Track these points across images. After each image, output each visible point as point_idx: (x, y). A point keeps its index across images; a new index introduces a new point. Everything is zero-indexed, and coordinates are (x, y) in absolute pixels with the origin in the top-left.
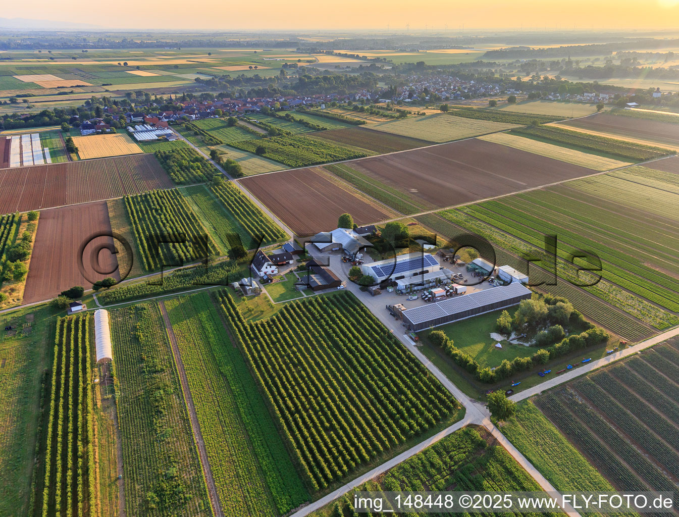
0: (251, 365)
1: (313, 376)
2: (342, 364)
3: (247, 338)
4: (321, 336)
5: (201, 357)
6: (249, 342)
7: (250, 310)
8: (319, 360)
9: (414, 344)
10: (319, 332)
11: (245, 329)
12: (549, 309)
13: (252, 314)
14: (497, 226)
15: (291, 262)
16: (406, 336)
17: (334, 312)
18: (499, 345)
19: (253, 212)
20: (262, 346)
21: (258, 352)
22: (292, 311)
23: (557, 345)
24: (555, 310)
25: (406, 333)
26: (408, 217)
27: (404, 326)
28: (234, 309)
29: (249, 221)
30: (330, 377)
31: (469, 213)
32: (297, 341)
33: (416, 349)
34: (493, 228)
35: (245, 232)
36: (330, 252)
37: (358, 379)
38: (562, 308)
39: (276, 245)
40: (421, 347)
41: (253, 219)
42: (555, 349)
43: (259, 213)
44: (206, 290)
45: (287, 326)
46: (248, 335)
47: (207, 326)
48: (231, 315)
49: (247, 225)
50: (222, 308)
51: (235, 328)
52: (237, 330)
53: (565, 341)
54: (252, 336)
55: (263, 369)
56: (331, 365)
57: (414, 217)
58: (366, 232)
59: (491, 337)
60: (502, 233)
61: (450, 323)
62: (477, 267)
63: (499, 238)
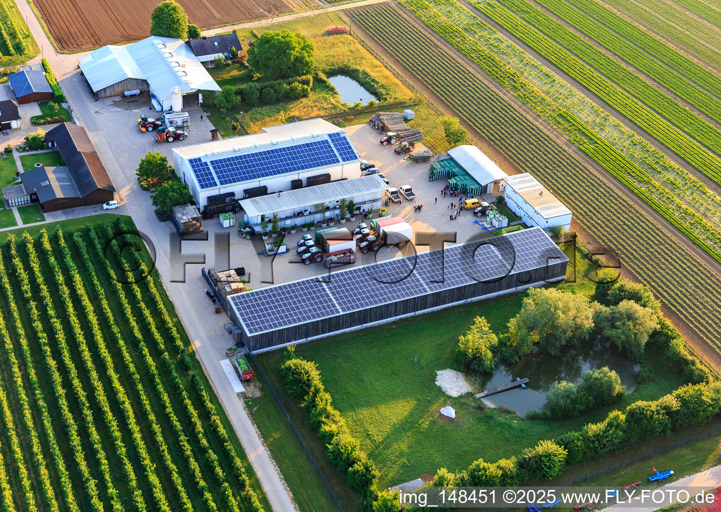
9: (239, 388)
12: (597, 317)
15: (15, 124)
16: (226, 365)
17: (69, 281)
18: (450, 412)
23: (594, 428)
24: (612, 321)
25: (228, 356)
27: (230, 332)
31: (481, 6)
33: (240, 404)
36: (118, 99)
38: (630, 317)
40: (254, 400)
42: (586, 439)
53: (617, 417)
57: (343, 11)
58: (214, 51)
59: (436, 383)
60: (546, 69)
61: (345, 333)
62: (456, 170)
63: (535, 84)
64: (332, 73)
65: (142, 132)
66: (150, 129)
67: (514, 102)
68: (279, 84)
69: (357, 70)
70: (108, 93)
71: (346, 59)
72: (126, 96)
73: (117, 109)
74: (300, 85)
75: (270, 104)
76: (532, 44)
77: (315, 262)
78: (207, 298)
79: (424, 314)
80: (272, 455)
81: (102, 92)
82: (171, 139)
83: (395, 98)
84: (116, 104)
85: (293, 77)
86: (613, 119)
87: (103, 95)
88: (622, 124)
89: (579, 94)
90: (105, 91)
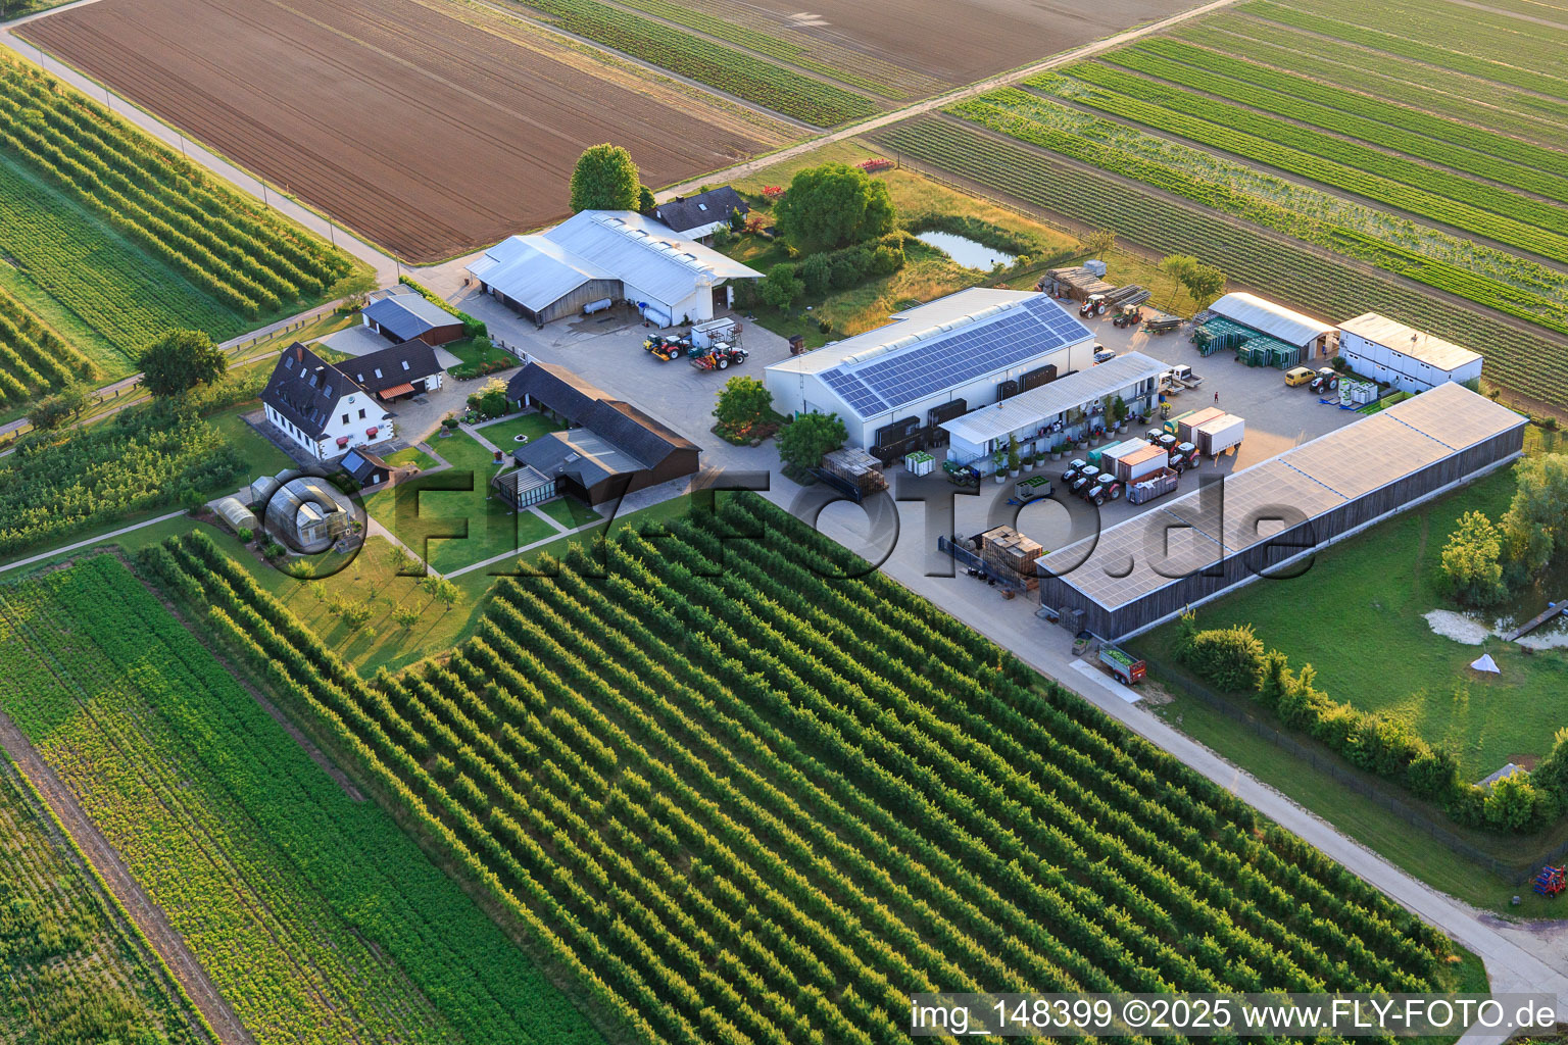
0: (476, 877)
1: (773, 895)
2: (878, 825)
3: (399, 750)
4: (723, 705)
5: (220, 861)
6: (419, 770)
7: (350, 623)
8: (766, 816)
9: (1131, 696)
10: (708, 692)
11: (370, 707)
13: (369, 642)
14: (1229, 146)
15: (432, 382)
16: (1078, 665)
18: (1485, 663)
19: (154, 169)
20: (484, 782)
21: (481, 813)
22: (542, 606)
25: (1076, 653)
26: (837, 137)
27: (1054, 621)
28: (280, 623)
29: (153, 210)
30: (851, 887)
31: (1083, 98)
32: (630, 743)
33: (1148, 718)
34: (1217, 159)
35: (158, 265)
36: (577, 320)
37: (976, 882)
39: (325, 310)
40: (1167, 707)
41: (168, 200)
43: (185, 170)
44: (103, 546)
45: (553, 678)
46: (400, 737)
47: (190, 717)
48: (275, 651)
49: (151, 227)
50: (216, 625)
51: (323, 710)
52: (335, 717)
54: (420, 739)
55: (539, 887)
56: (830, 835)
57: (862, 136)
58: (705, 221)
59: (1435, 631)
60: (1261, 174)
61: (1238, 589)
62: (1241, 332)
63: (1258, 197)
64: (916, 229)
65: (661, 361)
66: (675, 355)
67: (1247, 227)
68: (857, 253)
69: (956, 218)
70: (558, 312)
71: (925, 204)
72: (590, 314)
73: (585, 336)
74: (890, 250)
75: (854, 288)
76: (1213, 142)
77: (1112, 499)
78: (976, 581)
79: (1343, 542)
80: (1256, 776)
81: (549, 311)
82: (724, 364)
83: (1054, 249)
84: (576, 328)
85: (870, 239)
86: (1418, 228)
87: (550, 317)
88: (1440, 233)
89: (1343, 203)
90: (553, 309)
